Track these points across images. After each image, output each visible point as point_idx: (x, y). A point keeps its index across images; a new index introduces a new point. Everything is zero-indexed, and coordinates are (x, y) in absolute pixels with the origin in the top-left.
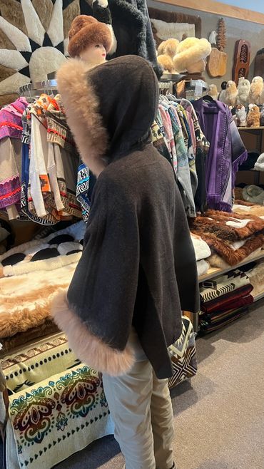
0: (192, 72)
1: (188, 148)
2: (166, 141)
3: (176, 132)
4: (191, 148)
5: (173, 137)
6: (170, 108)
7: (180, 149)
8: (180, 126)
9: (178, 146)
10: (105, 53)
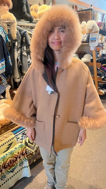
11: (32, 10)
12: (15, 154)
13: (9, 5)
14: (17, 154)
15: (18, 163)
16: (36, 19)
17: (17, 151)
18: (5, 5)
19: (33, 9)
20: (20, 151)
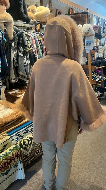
0: (43, 21)
1: (42, 54)
2: (34, 51)
3: (37, 47)
4: (44, 54)
5: (36, 49)
6: (34, 36)
7: (39, 54)
8: (39, 44)
9: (38, 53)
10: (6, 8)
11: (29, 11)
12: (10, 156)
13: (6, 5)
14: (11, 156)
15: (13, 165)
16: (33, 20)
17: (12, 152)
18: (2, 5)
19: (31, 10)
20: (14, 153)
